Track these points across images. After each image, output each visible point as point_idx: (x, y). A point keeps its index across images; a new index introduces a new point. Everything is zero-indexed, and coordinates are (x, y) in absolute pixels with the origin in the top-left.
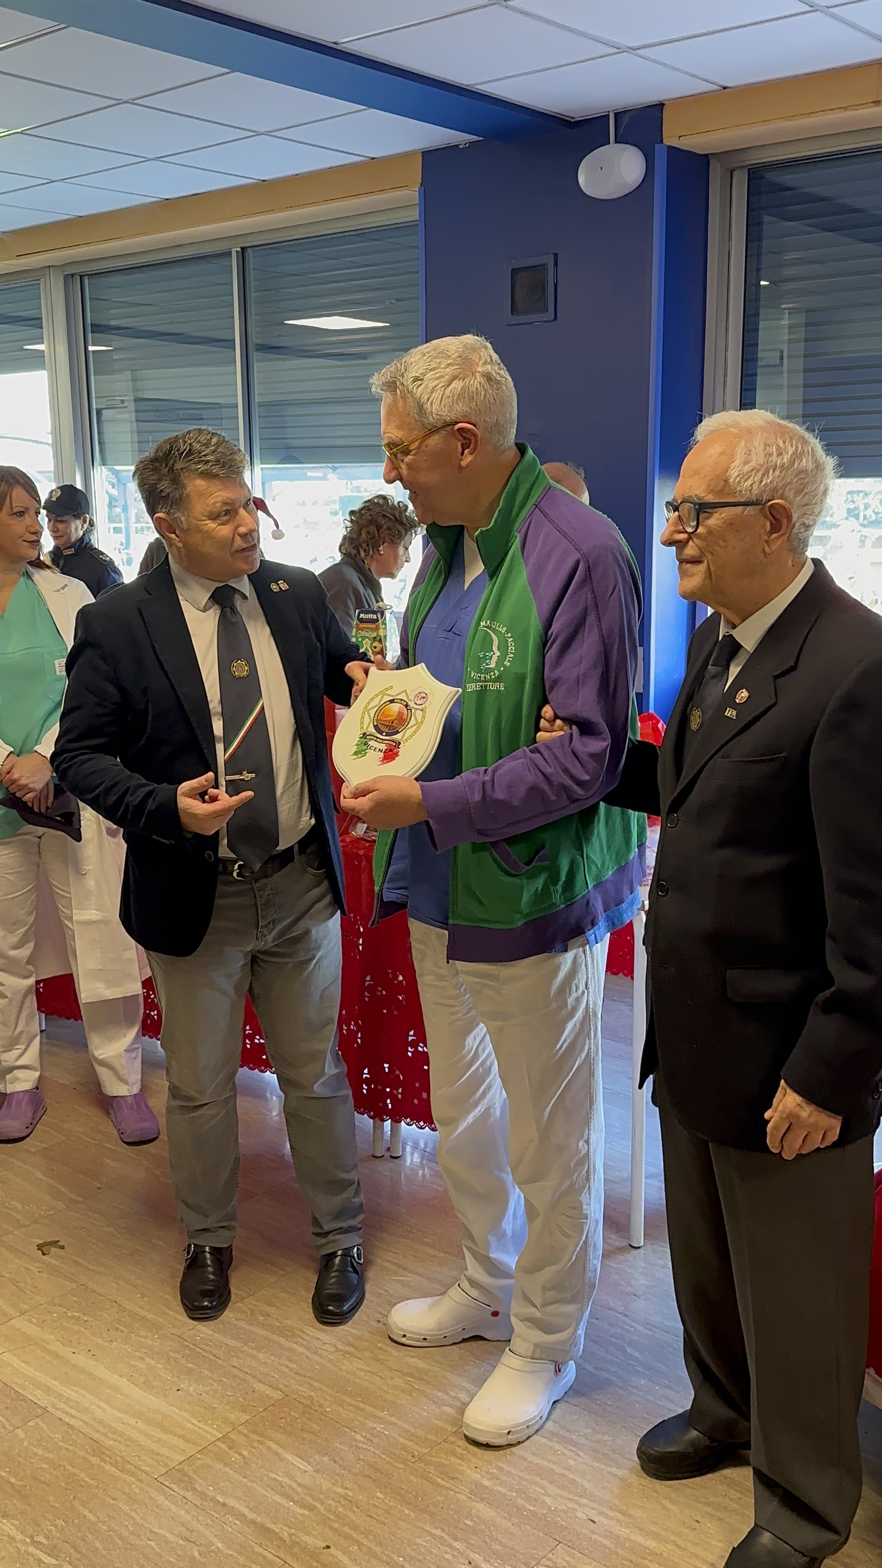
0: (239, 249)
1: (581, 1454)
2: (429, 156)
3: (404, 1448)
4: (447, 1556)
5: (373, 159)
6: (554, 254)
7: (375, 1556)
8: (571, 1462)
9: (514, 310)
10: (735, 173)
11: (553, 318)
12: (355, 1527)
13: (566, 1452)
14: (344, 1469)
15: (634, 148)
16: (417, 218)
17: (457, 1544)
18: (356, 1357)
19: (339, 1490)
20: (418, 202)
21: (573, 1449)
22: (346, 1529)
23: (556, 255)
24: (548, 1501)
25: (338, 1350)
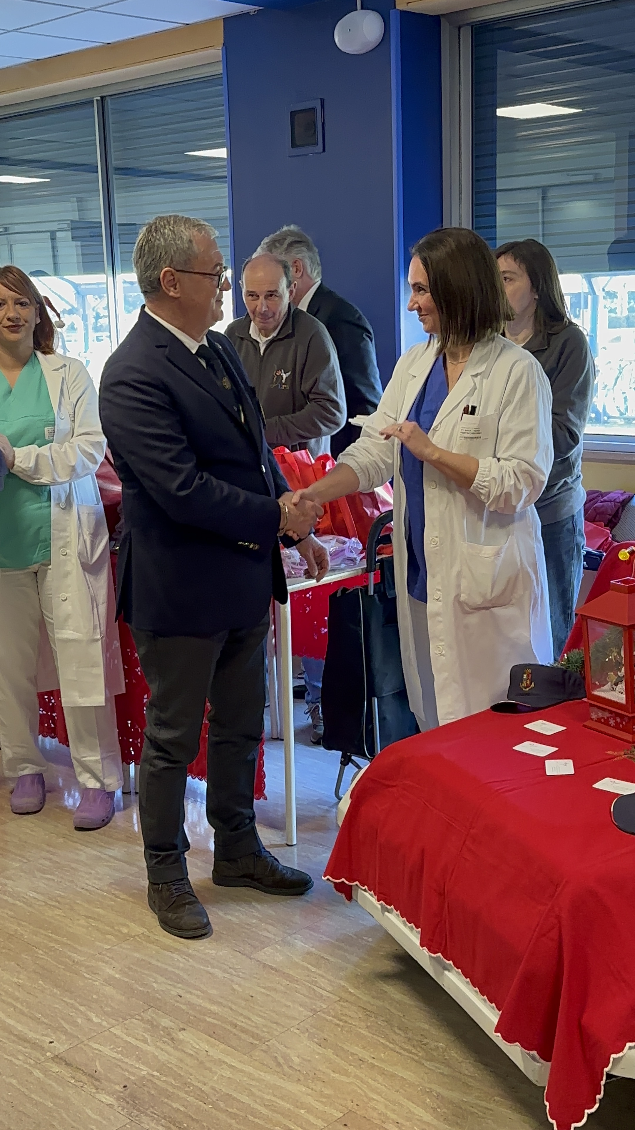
0: (99, 98)
1: (191, 960)
2: (227, 20)
3: (69, 957)
4: (71, 1014)
5: (187, 24)
6: (321, 99)
7: (23, 1013)
8: (181, 965)
9: (294, 145)
10: (462, 29)
11: (322, 151)
12: (17, 999)
13: (180, 959)
14: (23, 968)
15: (375, 13)
16: (221, 72)
17: (82, 1008)
18: (59, 908)
19: (15, 980)
20: (221, 59)
21: (186, 958)
22: (9, 1000)
23: (322, 101)
24: (155, 985)
25: (46, 904)
